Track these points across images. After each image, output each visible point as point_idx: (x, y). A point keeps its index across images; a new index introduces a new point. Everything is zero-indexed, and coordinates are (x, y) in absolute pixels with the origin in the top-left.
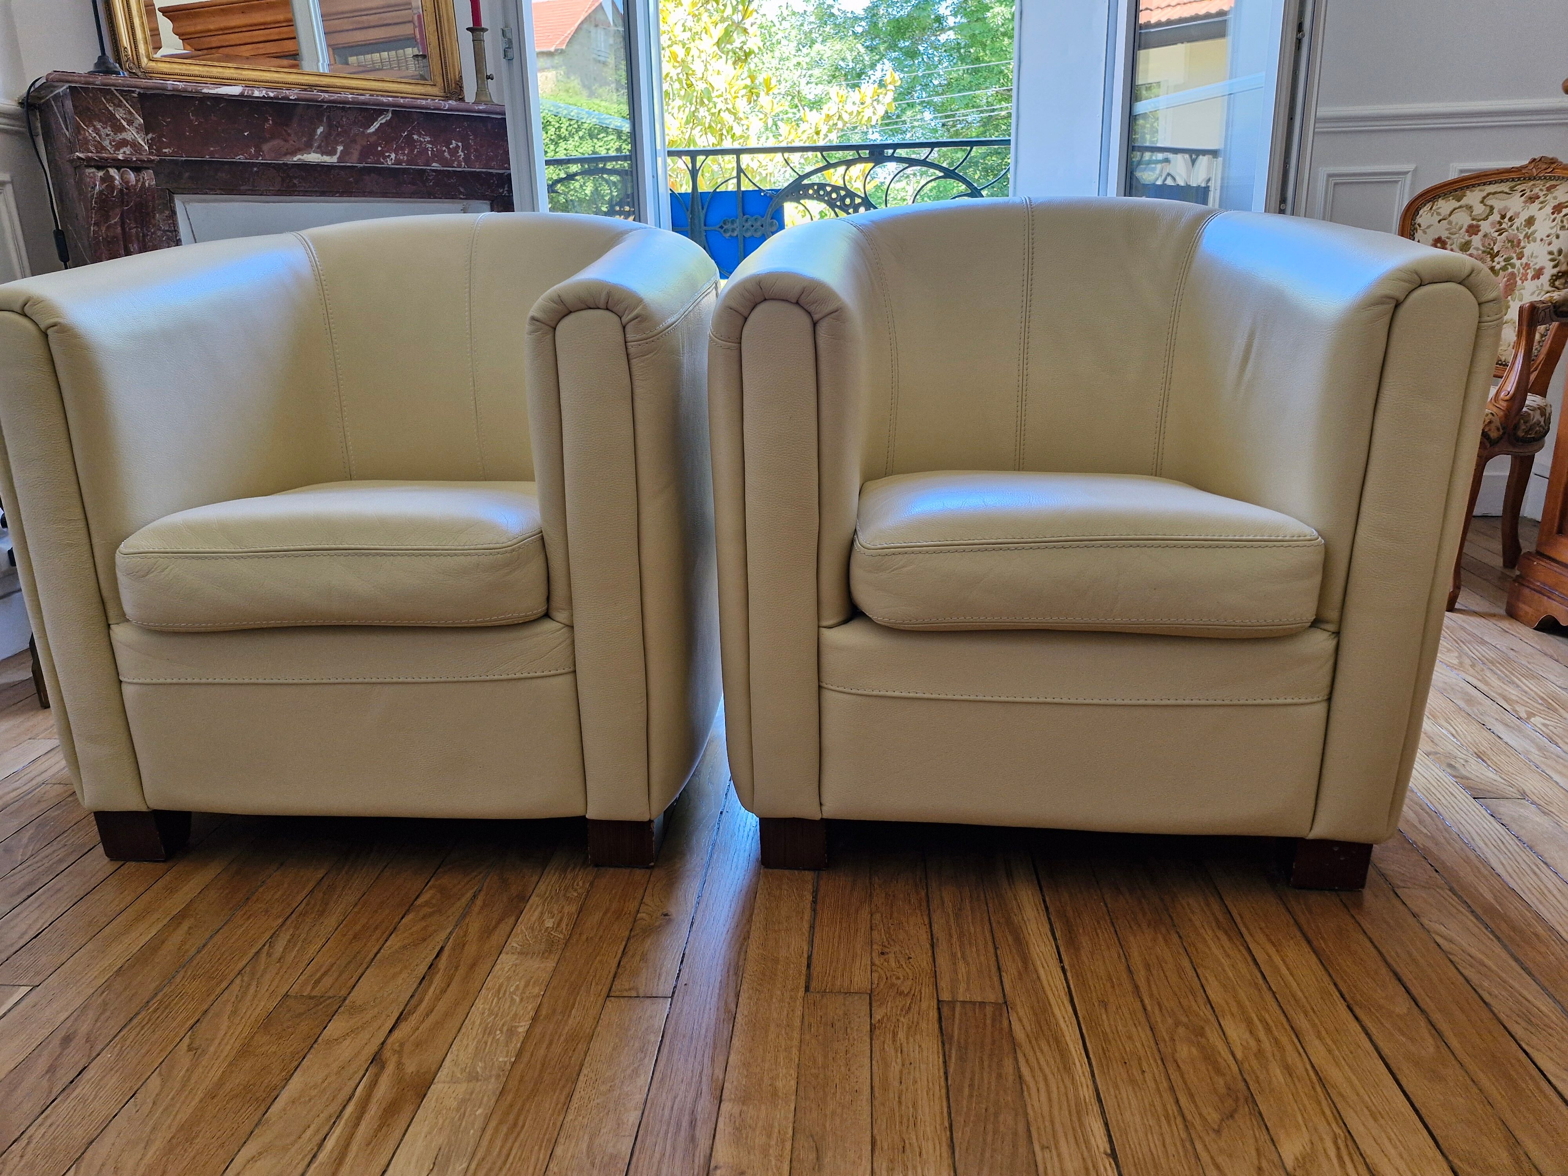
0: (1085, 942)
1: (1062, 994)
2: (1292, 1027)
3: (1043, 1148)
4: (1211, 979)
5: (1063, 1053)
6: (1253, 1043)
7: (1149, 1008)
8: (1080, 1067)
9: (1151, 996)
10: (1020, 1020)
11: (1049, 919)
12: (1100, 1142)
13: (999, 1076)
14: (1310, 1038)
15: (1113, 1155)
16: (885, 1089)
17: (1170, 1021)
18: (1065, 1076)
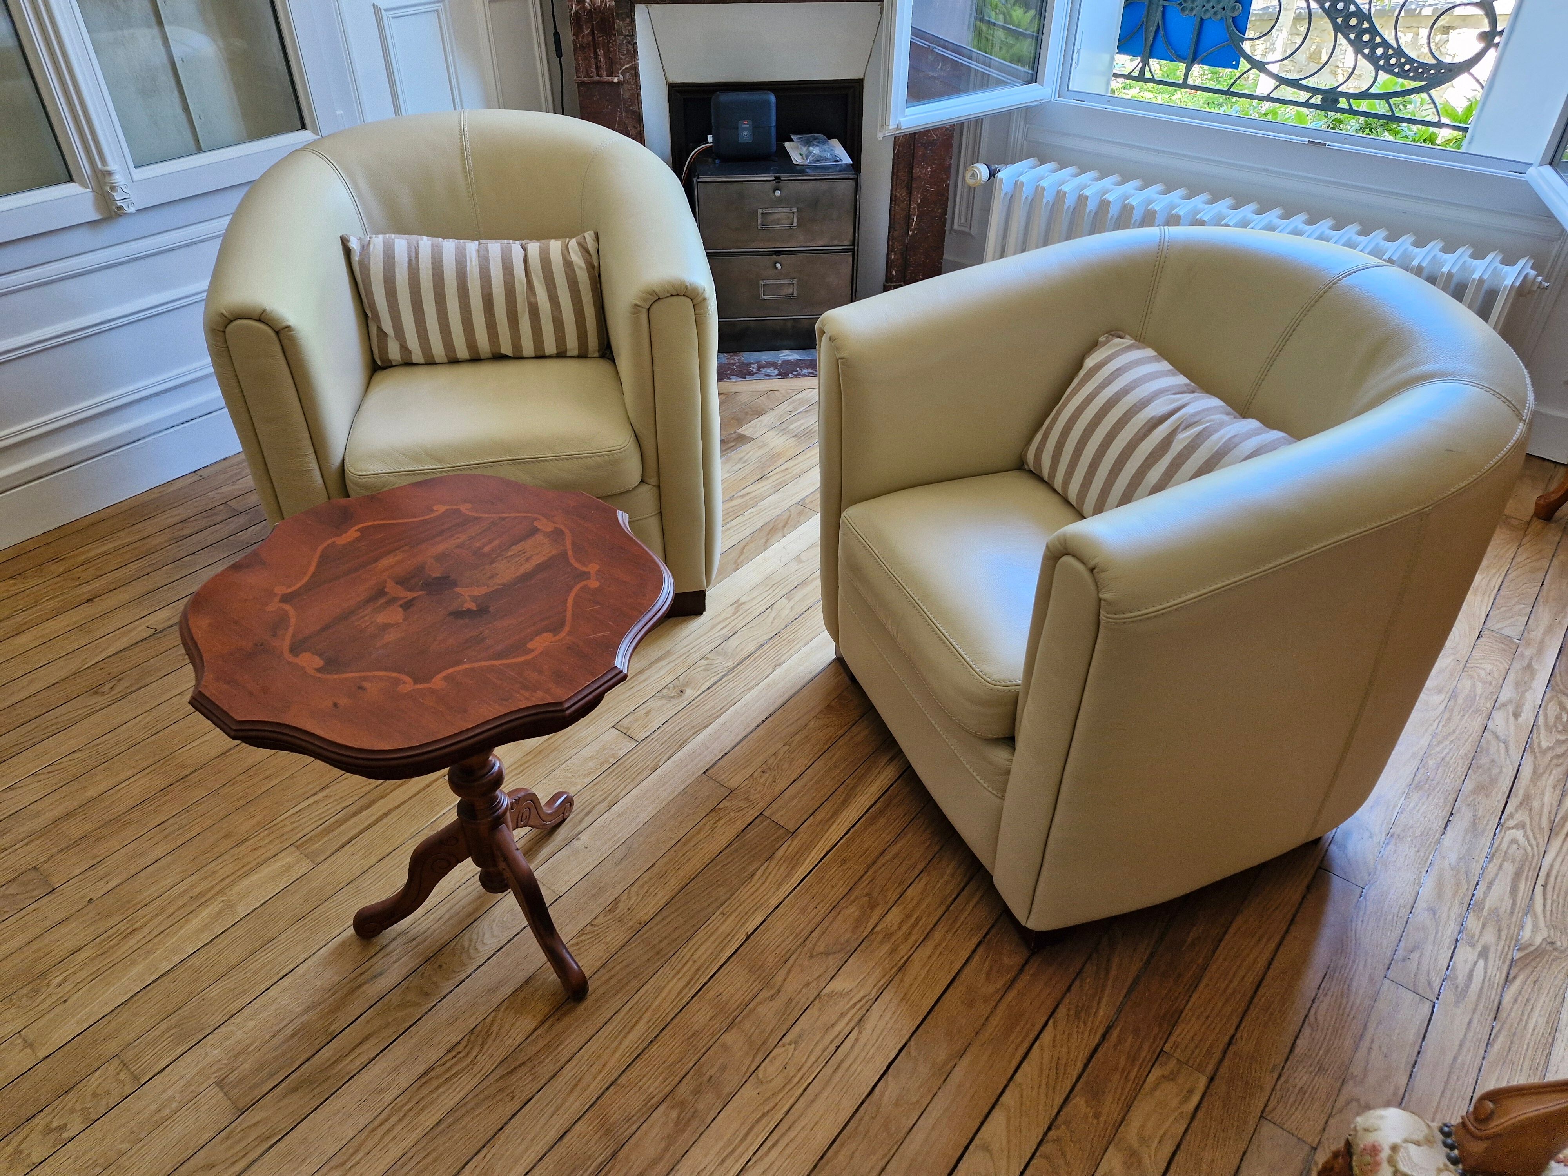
0: (882, 821)
1: (830, 844)
2: (929, 933)
3: (722, 913)
4: (923, 882)
5: (788, 875)
6: (895, 928)
7: (865, 877)
8: (787, 888)
9: (876, 872)
10: (789, 846)
11: (880, 798)
12: (750, 927)
13: (744, 868)
14: (930, 946)
15: (748, 936)
16: (685, 844)
17: (867, 891)
18: (775, 886)
